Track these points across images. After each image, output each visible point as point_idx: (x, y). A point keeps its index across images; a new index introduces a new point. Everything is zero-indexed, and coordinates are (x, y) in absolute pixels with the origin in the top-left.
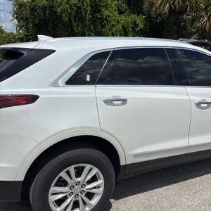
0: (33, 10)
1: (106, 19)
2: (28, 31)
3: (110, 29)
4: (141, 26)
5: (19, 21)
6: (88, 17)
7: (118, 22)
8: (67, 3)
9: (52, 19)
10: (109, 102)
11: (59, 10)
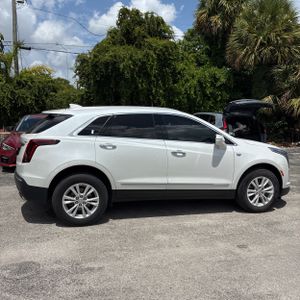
0: (95, 66)
1: (179, 73)
2: (88, 88)
3: (183, 85)
4: (223, 80)
5: (80, 78)
6: (155, 72)
7: (193, 77)
8: (131, 58)
9: (114, 74)
10: (103, 147)
11: (121, 66)
